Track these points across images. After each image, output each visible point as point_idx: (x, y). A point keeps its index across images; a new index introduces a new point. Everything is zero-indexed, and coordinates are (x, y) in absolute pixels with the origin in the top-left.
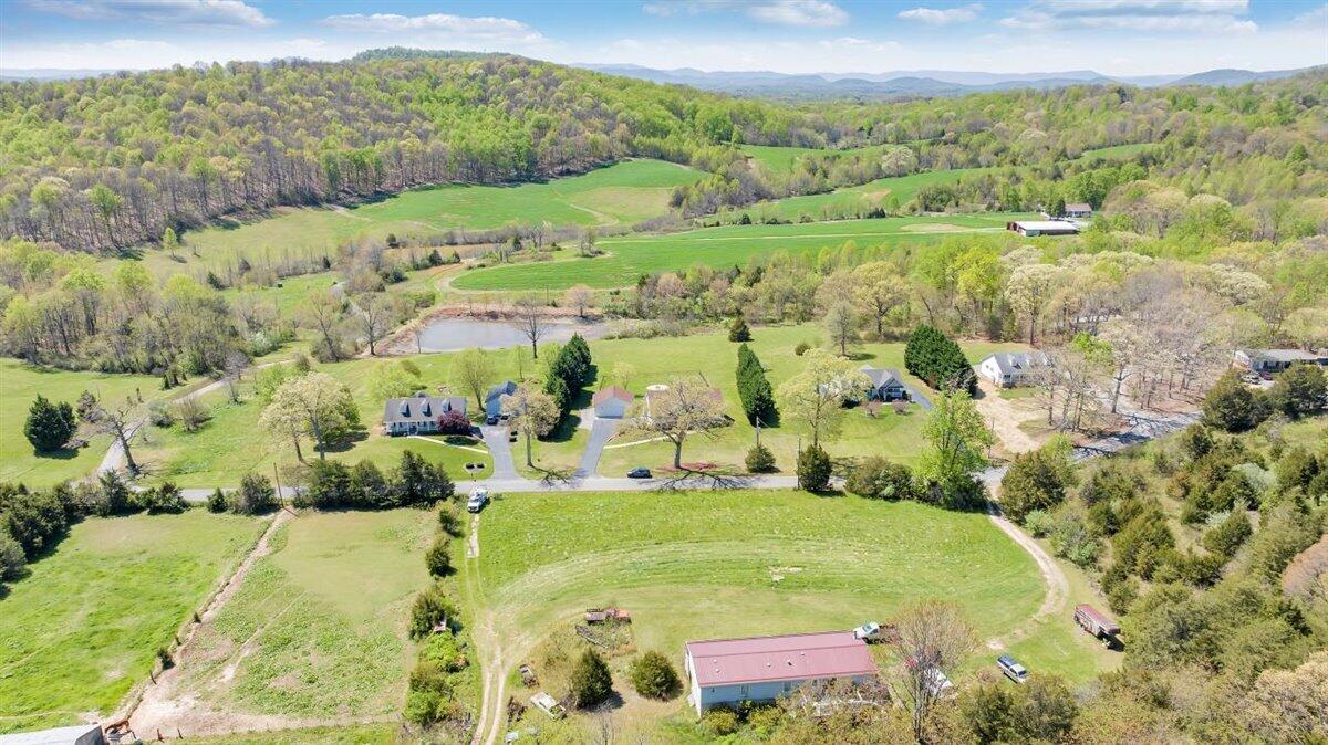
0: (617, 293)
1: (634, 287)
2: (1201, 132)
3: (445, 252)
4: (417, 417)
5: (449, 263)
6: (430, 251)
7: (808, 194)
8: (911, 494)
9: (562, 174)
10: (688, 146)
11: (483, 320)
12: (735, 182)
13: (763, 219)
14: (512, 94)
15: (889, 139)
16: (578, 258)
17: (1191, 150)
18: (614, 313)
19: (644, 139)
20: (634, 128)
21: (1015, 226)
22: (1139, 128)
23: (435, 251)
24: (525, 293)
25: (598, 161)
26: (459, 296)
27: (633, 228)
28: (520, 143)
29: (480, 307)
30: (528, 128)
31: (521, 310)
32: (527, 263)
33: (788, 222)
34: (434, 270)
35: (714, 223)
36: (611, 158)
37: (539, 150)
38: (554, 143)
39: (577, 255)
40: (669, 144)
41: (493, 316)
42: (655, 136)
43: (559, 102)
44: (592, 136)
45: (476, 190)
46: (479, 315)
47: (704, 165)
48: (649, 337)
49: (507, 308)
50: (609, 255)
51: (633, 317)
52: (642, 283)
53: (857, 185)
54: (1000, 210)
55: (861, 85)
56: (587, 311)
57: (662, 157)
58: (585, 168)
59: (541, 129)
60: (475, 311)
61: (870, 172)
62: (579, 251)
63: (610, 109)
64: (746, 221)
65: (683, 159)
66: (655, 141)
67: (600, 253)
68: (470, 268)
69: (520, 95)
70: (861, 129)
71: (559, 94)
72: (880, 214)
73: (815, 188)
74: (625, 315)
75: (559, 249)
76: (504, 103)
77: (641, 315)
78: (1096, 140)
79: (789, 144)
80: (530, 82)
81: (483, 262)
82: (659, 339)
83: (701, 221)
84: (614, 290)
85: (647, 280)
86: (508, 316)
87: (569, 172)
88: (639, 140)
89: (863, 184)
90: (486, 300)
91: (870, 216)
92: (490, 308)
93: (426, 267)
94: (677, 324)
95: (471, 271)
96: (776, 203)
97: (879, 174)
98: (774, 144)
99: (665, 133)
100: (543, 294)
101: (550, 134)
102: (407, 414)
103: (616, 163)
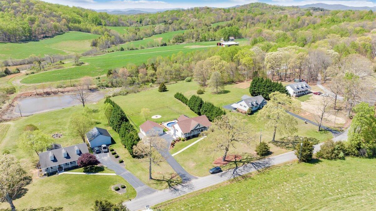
0: (99, 78)
1: (105, 75)
2: (242, 18)
3: (12, 69)
4: (62, 161)
5: (15, 73)
6: (4, 69)
7: (135, 40)
8: (347, 155)
9: (44, 37)
10: (89, 26)
11: (43, 96)
12: (113, 37)
13: (128, 48)
14: (14, 8)
15: (150, 23)
16: (75, 66)
17: (240, 22)
18: (102, 86)
19: (73, 24)
20: (68, 21)
21: (220, 44)
22: (223, 17)
23: (7, 69)
24: (58, 83)
25: (57, 32)
26: (28, 87)
27: (82, 54)
28: (24, 26)
29: (41, 91)
30: (26, 20)
31: (60, 89)
32: (54, 70)
33: (137, 49)
34: (8, 77)
35: (112, 51)
36: (62, 31)
37: (33, 29)
38: (39, 26)
39: (74, 65)
40: (82, 26)
41: (48, 94)
42: (76, 23)
43: (36, 11)
44: (53, 23)
45: (9, 45)
46: (41, 94)
47: (96, 32)
48: (126, 94)
49: (54, 90)
50: (86, 64)
51: (111, 87)
52: (110, 73)
53: (149, 37)
54: (201, 41)
55: (120, 12)
56: (90, 87)
57: (80, 31)
58: (53, 35)
59: (32, 21)
60: (38, 92)
61: (151, 33)
62: (74, 63)
63: (57, 14)
64: (122, 49)
65: (88, 31)
66: (77, 25)
67: (83, 63)
68: (27, 74)
69: (18, 9)
70: (137, 21)
71: (35, 8)
72: (165, 45)
73: (137, 38)
74: (107, 86)
75: (63, 63)
76: (12, 12)
77: (113, 86)
78: (213, 21)
79: (119, 26)
80: (22, 4)
81: (32, 71)
82: (129, 95)
83: (107, 51)
84: (97, 77)
85: (112, 72)
86: (55, 93)
87: (46, 37)
88: (70, 25)
89: (150, 36)
90: (43, 87)
91: (162, 45)
92: (45, 91)
93: (4, 76)
94: (131, 88)
95: (28, 76)
96: (127, 43)
97: (154, 33)
98: (116, 26)
99: (79, 22)
100: (68, 82)
101: (36, 23)
102: (55, 160)
103: (64, 33)
